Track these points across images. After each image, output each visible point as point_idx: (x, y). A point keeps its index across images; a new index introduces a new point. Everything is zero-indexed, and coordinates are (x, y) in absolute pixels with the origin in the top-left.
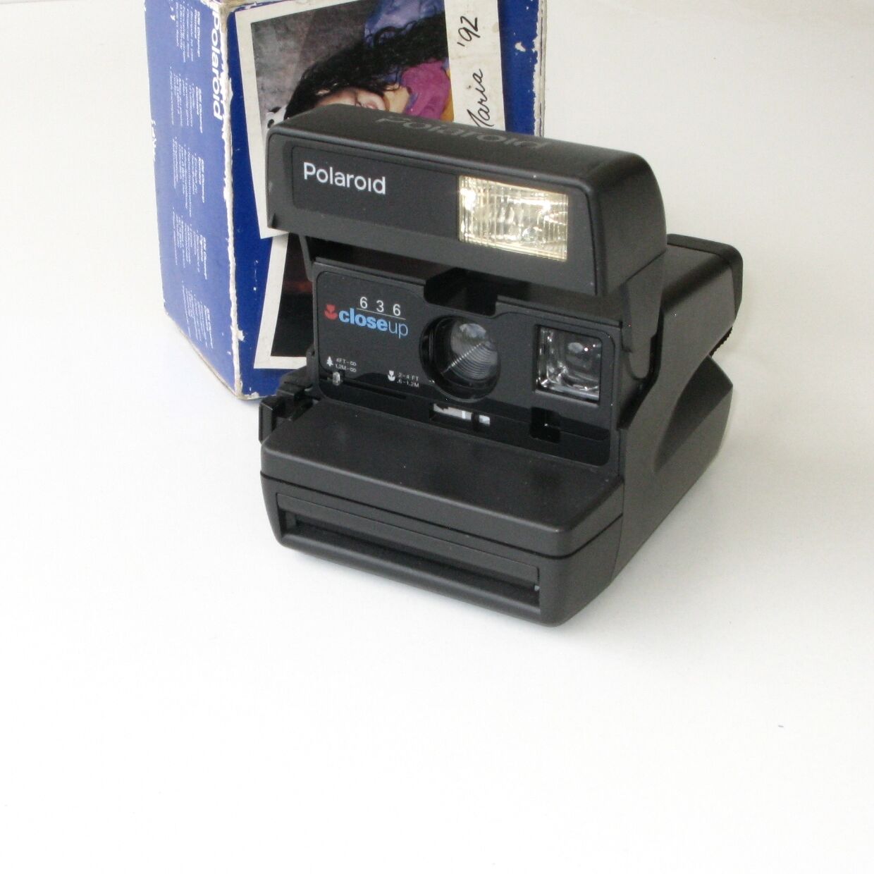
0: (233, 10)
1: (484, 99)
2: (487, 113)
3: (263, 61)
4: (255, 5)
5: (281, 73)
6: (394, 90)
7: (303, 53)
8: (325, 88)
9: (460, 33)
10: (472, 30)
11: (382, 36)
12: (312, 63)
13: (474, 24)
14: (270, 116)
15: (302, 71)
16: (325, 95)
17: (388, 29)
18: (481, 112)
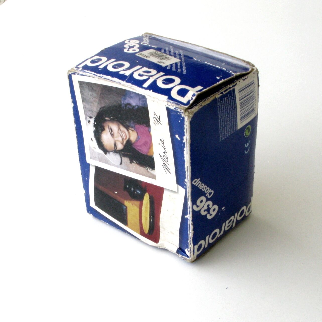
0: (70, 73)
1: (166, 152)
2: (167, 158)
3: (84, 97)
4: (79, 74)
5: (92, 105)
6: (132, 131)
7: (99, 100)
8: (109, 117)
9: (154, 119)
10: (158, 120)
11: (128, 106)
12: (103, 105)
13: (159, 118)
14: (89, 119)
15: (99, 107)
16: (108, 120)
17: (129, 104)
18: (164, 157)
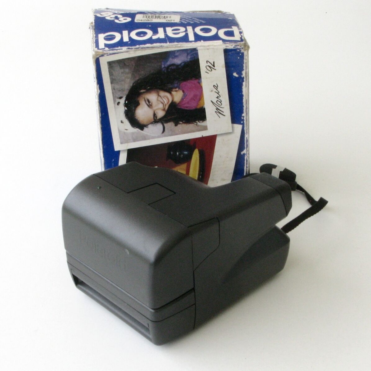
0: (98, 56)
1: (219, 96)
2: (220, 102)
3: (114, 78)
4: (109, 54)
5: (123, 83)
6: (176, 91)
7: (133, 74)
8: (144, 89)
9: (206, 68)
10: (212, 66)
11: (170, 68)
12: (137, 78)
13: (213, 64)
14: (118, 100)
15: (133, 82)
16: (144, 92)
17: (173, 65)
18: (218, 102)
